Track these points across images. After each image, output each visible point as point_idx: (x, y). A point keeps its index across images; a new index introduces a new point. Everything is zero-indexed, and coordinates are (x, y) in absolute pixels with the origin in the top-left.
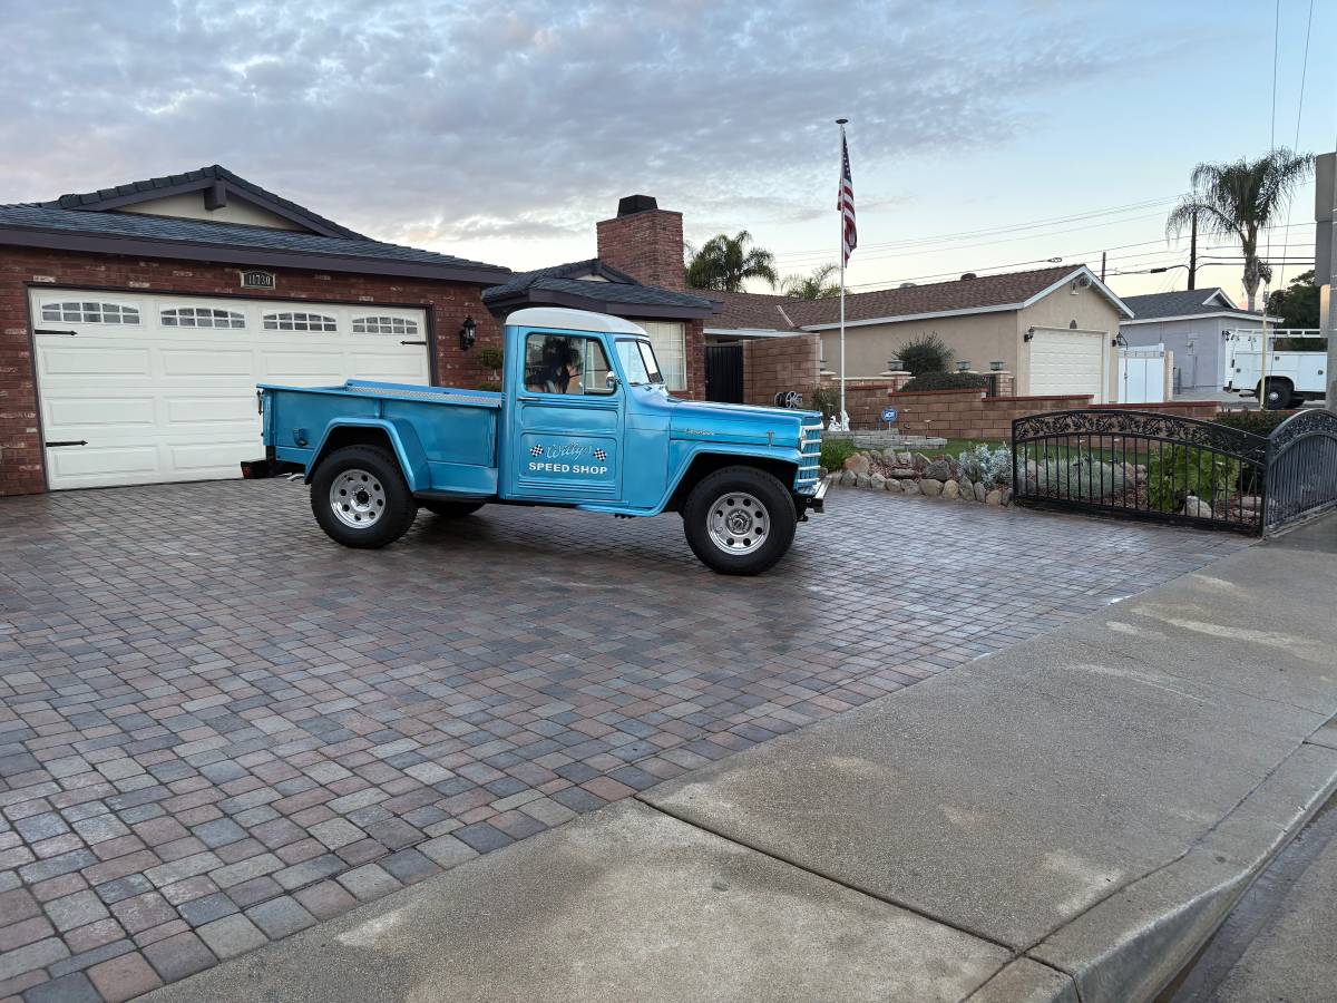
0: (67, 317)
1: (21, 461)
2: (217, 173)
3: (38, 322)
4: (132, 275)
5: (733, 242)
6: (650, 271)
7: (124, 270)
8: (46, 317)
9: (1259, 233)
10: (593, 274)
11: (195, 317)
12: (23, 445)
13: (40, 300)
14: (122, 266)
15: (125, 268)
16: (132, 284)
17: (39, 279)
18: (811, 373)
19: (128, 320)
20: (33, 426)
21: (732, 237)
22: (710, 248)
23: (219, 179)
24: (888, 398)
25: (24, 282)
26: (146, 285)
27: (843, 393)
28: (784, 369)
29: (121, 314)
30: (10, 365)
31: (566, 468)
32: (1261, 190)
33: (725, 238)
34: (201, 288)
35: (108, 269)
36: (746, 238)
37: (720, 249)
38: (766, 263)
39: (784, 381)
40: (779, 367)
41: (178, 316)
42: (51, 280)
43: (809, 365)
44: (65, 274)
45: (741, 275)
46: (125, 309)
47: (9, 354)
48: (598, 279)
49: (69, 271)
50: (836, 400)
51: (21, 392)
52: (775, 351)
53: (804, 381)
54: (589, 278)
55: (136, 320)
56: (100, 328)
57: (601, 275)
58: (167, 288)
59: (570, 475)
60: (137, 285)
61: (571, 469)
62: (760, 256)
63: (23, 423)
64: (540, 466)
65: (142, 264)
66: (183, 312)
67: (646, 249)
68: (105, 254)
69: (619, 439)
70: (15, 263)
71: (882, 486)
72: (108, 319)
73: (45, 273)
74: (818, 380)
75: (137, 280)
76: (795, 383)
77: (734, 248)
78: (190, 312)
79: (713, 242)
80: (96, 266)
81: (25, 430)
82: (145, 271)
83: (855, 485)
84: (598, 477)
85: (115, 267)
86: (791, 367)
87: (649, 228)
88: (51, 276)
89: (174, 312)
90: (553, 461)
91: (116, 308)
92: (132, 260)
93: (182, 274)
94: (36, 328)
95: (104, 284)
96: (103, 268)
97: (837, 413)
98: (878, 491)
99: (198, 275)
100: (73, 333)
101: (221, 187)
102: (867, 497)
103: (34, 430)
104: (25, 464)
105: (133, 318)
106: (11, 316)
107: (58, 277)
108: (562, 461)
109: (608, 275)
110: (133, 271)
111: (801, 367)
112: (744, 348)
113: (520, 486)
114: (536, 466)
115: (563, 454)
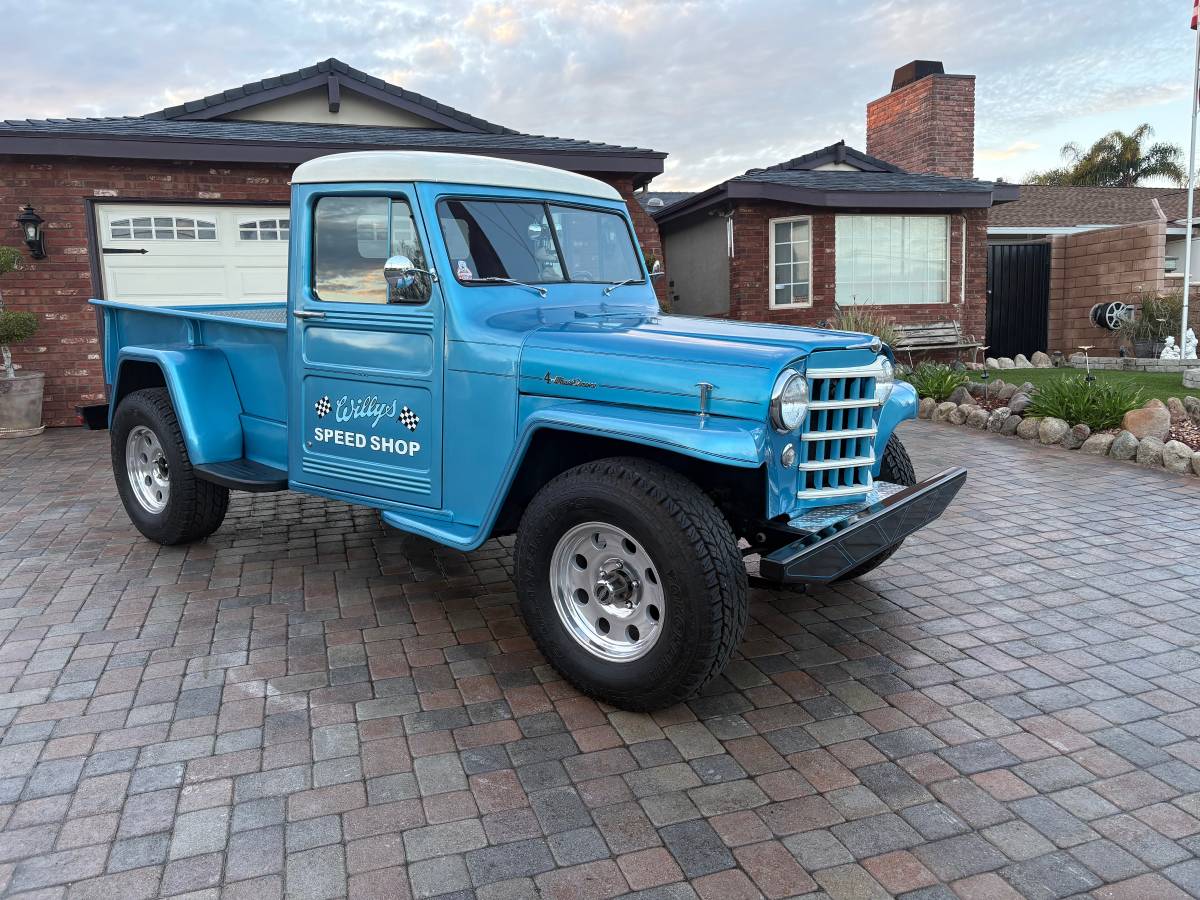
0: (138, 234)
1: (83, 390)
2: (332, 67)
3: (106, 240)
4: (201, 185)
5: (1129, 139)
6: (923, 156)
7: (192, 180)
8: (115, 235)
10: (836, 163)
11: (278, 229)
12: (84, 372)
13: (108, 217)
14: (189, 175)
15: (192, 178)
16: (201, 195)
17: (99, 193)
18: (1149, 276)
19: (203, 235)
20: (95, 352)
21: (1128, 133)
22: (1100, 147)
23: (332, 74)
25: (85, 197)
26: (217, 196)
27: (1186, 302)
28: (1110, 271)
29: (196, 228)
30: (70, 288)
31: (360, 442)
33: (1119, 135)
34: (280, 196)
35: (175, 179)
36: (1146, 132)
37: (1112, 148)
38: (1170, 159)
40: (1102, 269)
41: (258, 229)
42: (113, 193)
43: (1147, 264)
44: (127, 186)
45: (1138, 176)
46: (200, 224)
47: (71, 275)
48: (842, 168)
49: (132, 183)
50: (1176, 315)
51: (83, 317)
52: (1099, 247)
54: (830, 168)
55: (211, 235)
56: (175, 245)
57: (844, 162)
58: (240, 197)
59: (367, 453)
60: (207, 196)
61: (369, 442)
62: (1163, 152)
63: (85, 349)
64: (328, 434)
65: (213, 172)
66: (264, 224)
67: (921, 127)
68: (171, 161)
69: (436, 388)
70: (74, 176)
71: (1182, 465)
72: (182, 235)
73: (107, 187)
74: (1160, 285)
75: (207, 190)
76: (1124, 290)
77: (1131, 145)
78: (272, 224)
79: (1104, 140)
80: (164, 176)
81: (86, 356)
82: (216, 180)
83: (1134, 458)
84: (405, 460)
85: (181, 177)
86: (1120, 268)
87: (926, 99)
88: (112, 189)
89: (253, 225)
90: (344, 427)
91: (190, 223)
92: (200, 167)
93: (257, 180)
94: (104, 247)
95: (171, 196)
96: (169, 178)
97: (1177, 333)
98: (1175, 474)
99: (275, 181)
100: (143, 251)
101: (334, 83)
102: (1152, 482)
103: (96, 356)
104: (87, 393)
105: (208, 234)
106: (71, 235)
107: (121, 191)
108: (354, 426)
109: (856, 163)
110: (203, 180)
111: (1135, 268)
112: (1053, 246)
113: (305, 469)
114: (323, 435)
115: (356, 416)
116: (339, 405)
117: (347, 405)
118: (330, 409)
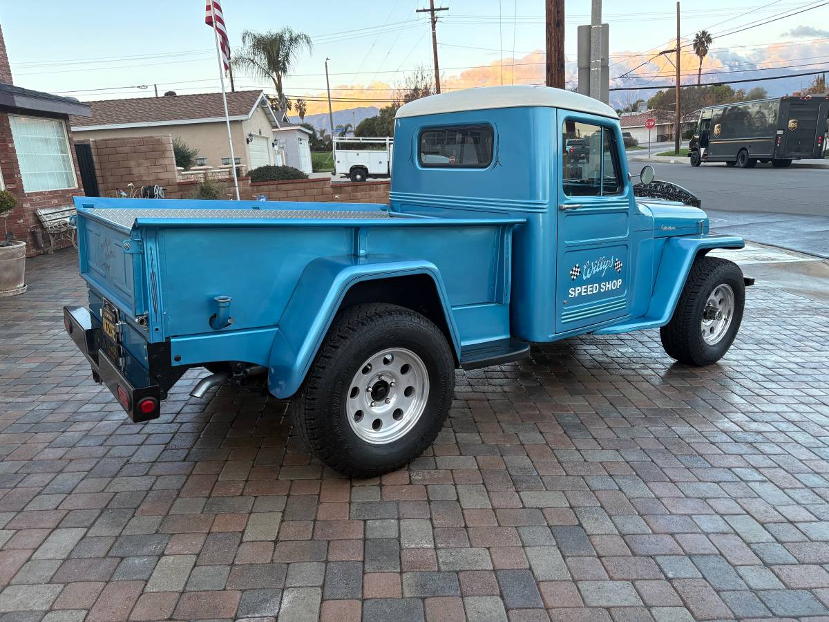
9: (283, 79)
18: (169, 168)
24: (250, 188)
28: (139, 165)
32: (281, 53)
39: (141, 176)
43: (166, 161)
52: (126, 149)
53: (163, 176)
59: (596, 296)
69: (629, 245)
74: (177, 175)
76: (153, 177)
84: (617, 292)
86: (146, 163)
90: (587, 282)
111: (158, 163)
112: (92, 146)
113: (563, 321)
114: (574, 292)
115: (594, 272)
116: (585, 268)
117: (589, 267)
118: (580, 272)
